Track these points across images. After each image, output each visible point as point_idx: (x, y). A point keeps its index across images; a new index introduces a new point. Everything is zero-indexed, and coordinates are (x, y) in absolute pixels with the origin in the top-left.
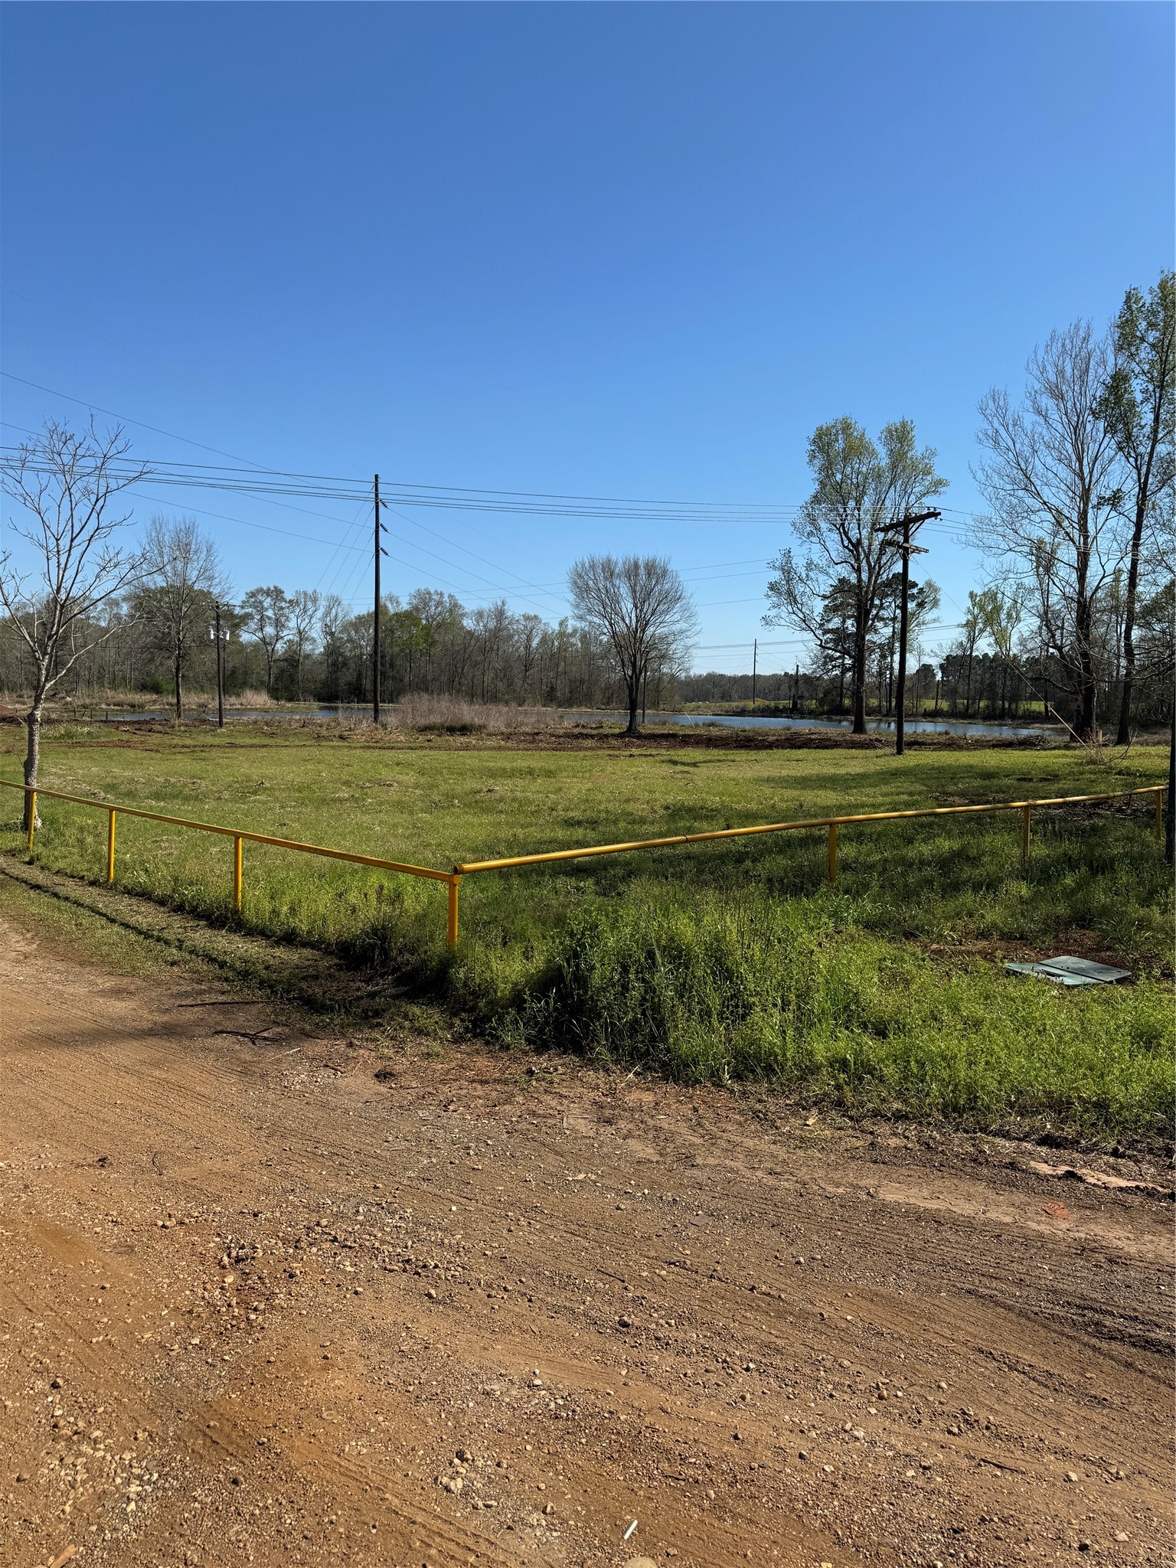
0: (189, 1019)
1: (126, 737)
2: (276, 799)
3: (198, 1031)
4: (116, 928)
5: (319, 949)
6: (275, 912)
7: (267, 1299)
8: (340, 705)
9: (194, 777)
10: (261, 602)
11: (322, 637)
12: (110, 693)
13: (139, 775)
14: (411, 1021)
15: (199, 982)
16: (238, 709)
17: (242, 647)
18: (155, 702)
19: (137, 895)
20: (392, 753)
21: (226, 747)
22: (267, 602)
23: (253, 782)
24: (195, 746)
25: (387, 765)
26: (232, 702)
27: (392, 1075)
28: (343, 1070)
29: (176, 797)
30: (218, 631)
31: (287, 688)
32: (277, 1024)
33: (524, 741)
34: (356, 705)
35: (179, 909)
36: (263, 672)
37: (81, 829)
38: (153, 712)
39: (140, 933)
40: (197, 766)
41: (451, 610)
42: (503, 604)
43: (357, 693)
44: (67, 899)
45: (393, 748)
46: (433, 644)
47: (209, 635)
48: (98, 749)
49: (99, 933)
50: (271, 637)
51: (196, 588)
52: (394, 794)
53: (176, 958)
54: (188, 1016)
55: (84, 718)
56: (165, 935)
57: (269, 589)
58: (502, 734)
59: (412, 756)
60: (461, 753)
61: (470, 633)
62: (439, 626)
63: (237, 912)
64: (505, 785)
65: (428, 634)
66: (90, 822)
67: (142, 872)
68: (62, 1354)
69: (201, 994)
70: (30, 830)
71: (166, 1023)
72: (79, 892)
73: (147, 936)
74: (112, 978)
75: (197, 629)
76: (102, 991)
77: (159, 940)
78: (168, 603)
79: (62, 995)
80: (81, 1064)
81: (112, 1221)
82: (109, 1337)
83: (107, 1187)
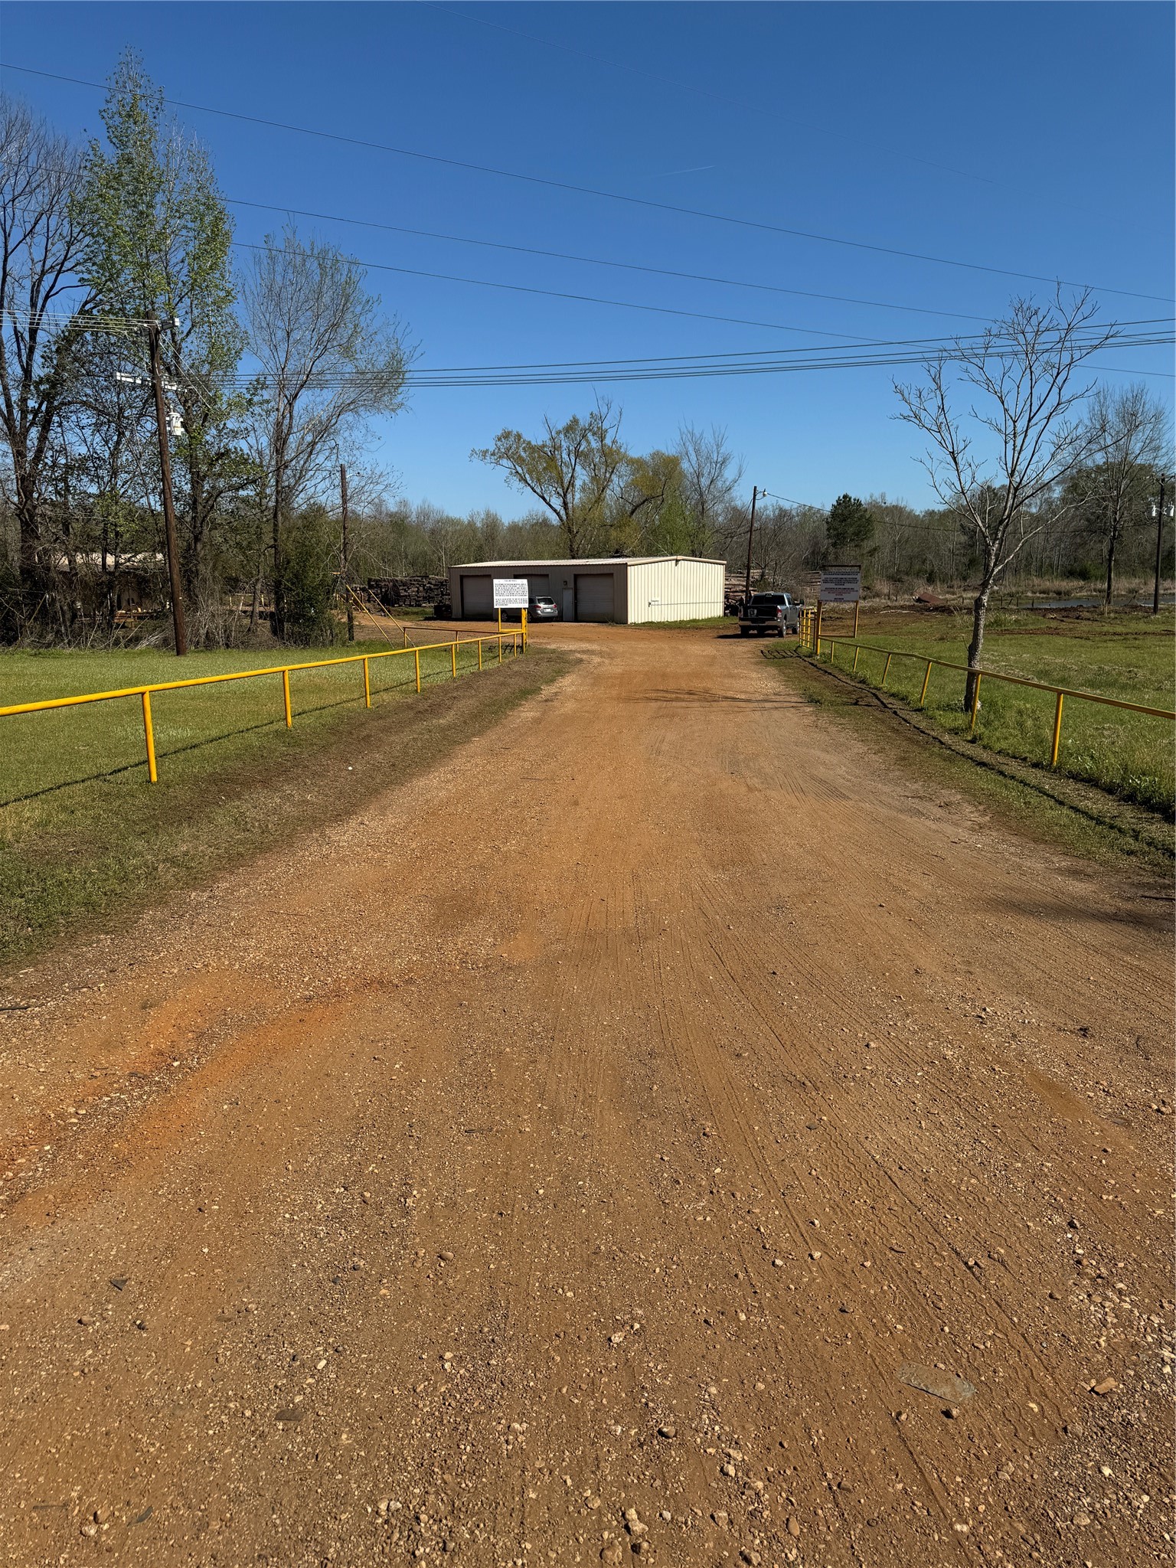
0: (1154, 912)
1: (1053, 624)
4: (1066, 811)
9: (1129, 666)
12: (1036, 581)
13: (1070, 661)
15: (1161, 875)
18: (1081, 588)
19: (1082, 780)
21: (1163, 635)
24: (1127, 634)
26: (1167, 585)
29: (1112, 684)
30: (1161, 507)
35: (1130, 798)
37: (1020, 712)
38: (1079, 598)
39: (1092, 818)
40: (1132, 656)
44: (1013, 778)
47: (1151, 513)
48: (1027, 636)
49: (1050, 814)
51: (1138, 461)
53: (1132, 848)
54: (1155, 908)
55: (1011, 606)
56: (1118, 822)
66: (1028, 706)
67: (1088, 758)
68: (1074, 1198)
69: (1165, 888)
70: (973, 712)
71: (1131, 911)
72: (1022, 772)
73: (1099, 822)
74: (1068, 858)
75: (1137, 506)
76: (1059, 869)
77: (1112, 827)
78: (1105, 482)
79: (1020, 867)
80: (1048, 934)
81: (1104, 1091)
82: (1119, 1199)
83: (1092, 1057)
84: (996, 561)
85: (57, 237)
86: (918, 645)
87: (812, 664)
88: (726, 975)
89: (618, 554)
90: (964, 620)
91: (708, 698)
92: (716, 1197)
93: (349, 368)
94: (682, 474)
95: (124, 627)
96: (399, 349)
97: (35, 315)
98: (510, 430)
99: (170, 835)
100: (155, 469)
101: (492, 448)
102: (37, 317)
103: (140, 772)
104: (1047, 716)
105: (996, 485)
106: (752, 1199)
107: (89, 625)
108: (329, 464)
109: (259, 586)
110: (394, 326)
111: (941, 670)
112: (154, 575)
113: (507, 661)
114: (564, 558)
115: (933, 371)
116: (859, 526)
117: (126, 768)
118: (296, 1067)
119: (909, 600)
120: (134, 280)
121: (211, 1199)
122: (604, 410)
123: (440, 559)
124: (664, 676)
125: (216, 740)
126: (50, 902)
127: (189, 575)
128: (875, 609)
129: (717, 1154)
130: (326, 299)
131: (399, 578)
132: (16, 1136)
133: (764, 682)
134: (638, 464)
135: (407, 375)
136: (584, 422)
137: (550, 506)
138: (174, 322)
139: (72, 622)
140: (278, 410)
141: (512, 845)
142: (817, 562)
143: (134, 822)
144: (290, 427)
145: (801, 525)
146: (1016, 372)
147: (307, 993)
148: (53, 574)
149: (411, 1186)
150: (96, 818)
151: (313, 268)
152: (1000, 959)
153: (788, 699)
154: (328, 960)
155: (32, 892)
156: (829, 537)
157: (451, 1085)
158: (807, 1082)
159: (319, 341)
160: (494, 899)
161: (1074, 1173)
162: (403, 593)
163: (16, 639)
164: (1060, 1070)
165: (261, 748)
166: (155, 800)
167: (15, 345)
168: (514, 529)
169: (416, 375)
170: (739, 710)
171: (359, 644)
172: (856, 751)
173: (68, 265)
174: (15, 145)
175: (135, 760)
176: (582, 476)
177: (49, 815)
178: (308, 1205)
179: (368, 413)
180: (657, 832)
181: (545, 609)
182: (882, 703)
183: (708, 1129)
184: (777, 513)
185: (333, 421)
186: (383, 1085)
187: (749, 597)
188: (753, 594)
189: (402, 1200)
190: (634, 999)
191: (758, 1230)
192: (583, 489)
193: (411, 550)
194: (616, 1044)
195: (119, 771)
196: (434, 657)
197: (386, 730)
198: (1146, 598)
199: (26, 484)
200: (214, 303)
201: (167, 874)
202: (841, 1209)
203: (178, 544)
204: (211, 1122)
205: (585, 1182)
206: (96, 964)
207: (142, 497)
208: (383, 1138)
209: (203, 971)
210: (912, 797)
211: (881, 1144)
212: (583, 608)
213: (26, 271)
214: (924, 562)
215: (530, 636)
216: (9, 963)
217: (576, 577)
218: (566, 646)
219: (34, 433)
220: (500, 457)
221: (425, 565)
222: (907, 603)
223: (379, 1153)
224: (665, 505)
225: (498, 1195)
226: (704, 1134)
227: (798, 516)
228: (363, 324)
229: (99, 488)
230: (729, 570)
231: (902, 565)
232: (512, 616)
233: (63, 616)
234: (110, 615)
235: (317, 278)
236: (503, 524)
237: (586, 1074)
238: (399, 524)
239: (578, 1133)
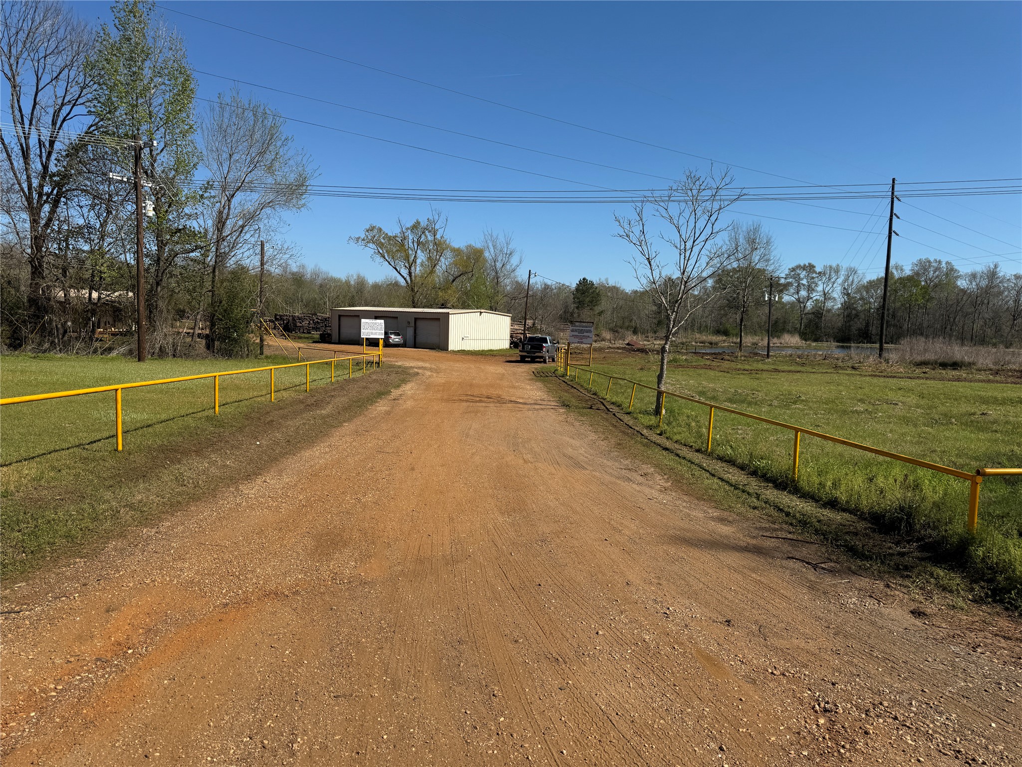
0: (769, 546)
1: (708, 363)
2: (810, 408)
3: (777, 554)
4: (716, 480)
5: (855, 515)
6: (822, 485)
7: (851, 743)
8: (852, 345)
9: (752, 390)
10: (799, 275)
11: (841, 297)
12: (698, 336)
13: (719, 386)
14: (936, 579)
15: (774, 523)
16: (778, 347)
17: (784, 305)
18: (724, 341)
19: (725, 461)
20: (895, 381)
21: (772, 371)
22: (803, 274)
23: (793, 395)
24: (751, 370)
25: (891, 389)
26: (775, 341)
27: (926, 615)
28: (884, 602)
29: (743, 402)
30: (770, 295)
31: (813, 332)
32: (831, 560)
33: (1012, 376)
34: (865, 345)
35: (754, 473)
36: (796, 322)
37: (688, 417)
38: (723, 347)
39: (731, 485)
40: (755, 383)
41: (947, 273)
42: (996, 266)
43: (865, 336)
44: (684, 458)
45: (894, 377)
46: (931, 299)
47: (764, 298)
48: (692, 369)
49: (706, 482)
50: (804, 298)
51: (757, 267)
52: (899, 411)
53: (756, 505)
54: (769, 543)
55: (682, 351)
56: (747, 488)
57: (805, 265)
58: (991, 370)
59: (912, 383)
60: (954, 383)
61: (964, 291)
62: (936, 286)
63: (794, 481)
64: (998, 410)
65: (926, 292)
66: (693, 413)
67: (728, 447)
68: (723, 731)
69: (775, 531)
70: (660, 415)
71: (755, 545)
72: (690, 455)
73: (736, 488)
74: (717, 510)
75: (757, 293)
76: (712, 517)
77: (744, 491)
78: (738, 278)
79: (689, 515)
80: (706, 560)
81: (740, 661)
82: (749, 731)
83: (733, 639)
84: (674, 324)
85: (74, 83)
86: (627, 372)
87: (564, 382)
88: (508, 586)
89: (443, 306)
90: (654, 358)
91: (500, 401)
92: (501, 737)
93: (270, 180)
94: (485, 260)
95: (101, 340)
96: (304, 170)
97: (54, 132)
98: (374, 225)
99: (130, 488)
100: (132, 236)
101: (363, 236)
102: (55, 134)
103: (110, 443)
104: (703, 420)
105: (674, 277)
106: (523, 738)
107: (76, 338)
108: (253, 240)
109: (199, 317)
110: (302, 156)
111: (641, 389)
112: (126, 307)
113: (368, 372)
114: (408, 307)
115: (638, 209)
116: (593, 297)
117: (100, 440)
118: (216, 653)
119: (622, 344)
120: (126, 114)
121: (154, 748)
122: (436, 217)
123: (325, 303)
124: (471, 385)
125: (164, 422)
126: (40, 535)
127: (151, 308)
128: (602, 349)
129: (502, 708)
130: (257, 136)
131: (297, 314)
132: (9, 706)
133: (534, 392)
134: (457, 252)
135: (309, 188)
136: (424, 223)
137: (400, 274)
138: (153, 143)
139: (63, 336)
140: (220, 202)
141: (369, 498)
142: (568, 318)
143: (104, 478)
144: (228, 215)
145: (558, 294)
146: (686, 214)
147: (224, 601)
148: (52, 303)
149: (296, 735)
150: (77, 476)
151: (249, 116)
152: (677, 575)
153: (549, 403)
154: (239, 578)
155: (27, 527)
156: (574, 303)
157: (324, 665)
158: (559, 658)
159: (251, 161)
160: (356, 535)
161: (722, 714)
162: (298, 324)
163: (20, 345)
164: (714, 648)
165: (197, 428)
166: (120, 463)
167: (38, 149)
168: (376, 286)
169: (315, 188)
170: (519, 409)
171: (267, 357)
172: (591, 438)
173: (80, 101)
174: (50, 22)
175: (106, 434)
176: (421, 257)
177: (42, 473)
178: (224, 750)
179: (281, 209)
180: (466, 489)
181: (394, 339)
182: (606, 408)
183: (496, 692)
184: (543, 287)
185: (258, 213)
186: (277, 665)
187: (525, 337)
188: (528, 336)
189: (290, 745)
190: (449, 604)
191: (528, 758)
192: (422, 265)
193: (305, 297)
194: (436, 635)
195: (95, 442)
196: (318, 368)
197: (284, 417)
198: (762, 348)
199: (38, 241)
200: (181, 133)
201: (126, 515)
202: (580, 743)
203: (145, 287)
204: (155, 693)
205: (414, 730)
206: (73, 580)
207: (121, 254)
208: (277, 702)
209: (151, 585)
210: (625, 469)
211: (605, 699)
212: (419, 340)
213: (51, 102)
214: (631, 321)
215: (384, 356)
216: (7, 579)
217: (416, 319)
218: (408, 364)
219: (47, 208)
220: (368, 242)
221: (314, 307)
222: (621, 346)
223: (275, 713)
224: (474, 278)
225: (356, 740)
226: (494, 695)
227: (556, 289)
228: (281, 153)
229: (91, 246)
230: (513, 320)
231: (618, 322)
232: (373, 343)
233: (57, 331)
234: (91, 332)
235: (252, 123)
236: (368, 283)
237: (416, 656)
238: (298, 280)
239: (410, 697)
